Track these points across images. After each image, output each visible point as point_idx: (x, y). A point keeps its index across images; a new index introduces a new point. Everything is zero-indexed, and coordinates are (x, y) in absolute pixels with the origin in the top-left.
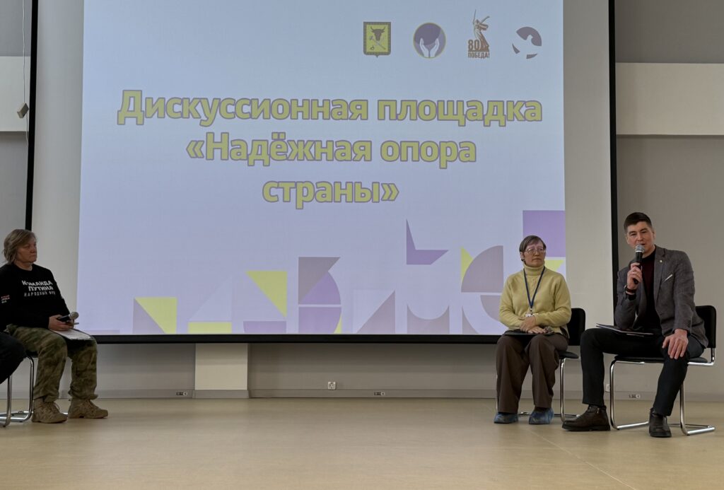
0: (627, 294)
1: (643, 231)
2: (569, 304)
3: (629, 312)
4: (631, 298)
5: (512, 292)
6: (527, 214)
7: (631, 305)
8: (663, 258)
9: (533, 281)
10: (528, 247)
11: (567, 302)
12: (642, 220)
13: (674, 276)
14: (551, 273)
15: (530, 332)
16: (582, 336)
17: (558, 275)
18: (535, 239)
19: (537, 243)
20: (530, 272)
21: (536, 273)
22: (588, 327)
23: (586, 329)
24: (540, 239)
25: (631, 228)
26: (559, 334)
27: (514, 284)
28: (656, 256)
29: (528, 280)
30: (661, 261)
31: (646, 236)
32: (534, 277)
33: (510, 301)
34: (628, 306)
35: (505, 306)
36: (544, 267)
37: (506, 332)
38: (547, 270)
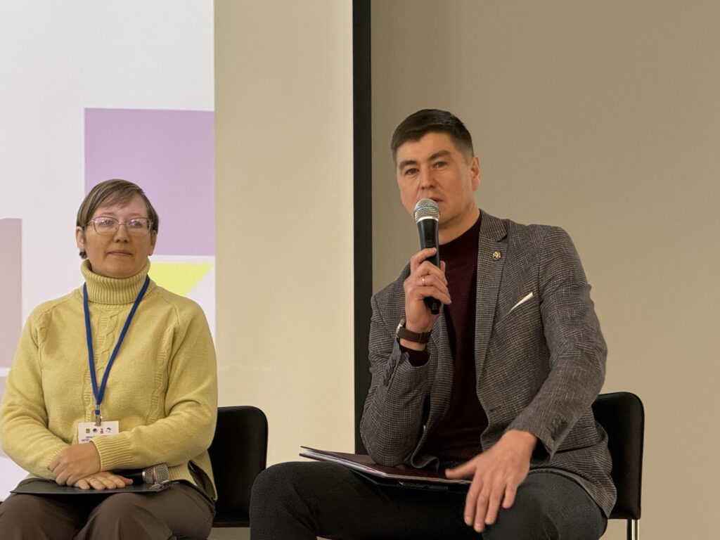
0: (403, 349)
1: (438, 161)
2: (212, 391)
3: (407, 404)
4: (418, 359)
5: (42, 357)
6: (97, 120)
7: (416, 381)
8: (504, 246)
9: (108, 319)
10: (98, 213)
11: (205, 385)
12: (438, 128)
13: (540, 299)
14: (167, 297)
15: (83, 485)
16: (257, 485)
17: (187, 302)
18: (123, 190)
19: (125, 203)
20: (105, 294)
21: (120, 296)
22: (274, 458)
23: (269, 465)
24: (140, 191)
25: (409, 151)
26: (184, 483)
27: (48, 330)
28: (483, 239)
29: (94, 320)
30: (497, 255)
31: (445, 175)
32: (112, 310)
33: (34, 387)
34: (405, 386)
35: (18, 400)
36: (148, 280)
37: (22, 484)
38: (156, 287)
